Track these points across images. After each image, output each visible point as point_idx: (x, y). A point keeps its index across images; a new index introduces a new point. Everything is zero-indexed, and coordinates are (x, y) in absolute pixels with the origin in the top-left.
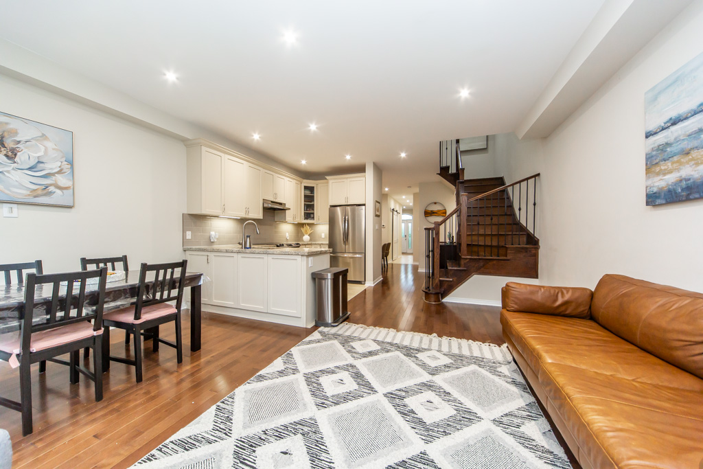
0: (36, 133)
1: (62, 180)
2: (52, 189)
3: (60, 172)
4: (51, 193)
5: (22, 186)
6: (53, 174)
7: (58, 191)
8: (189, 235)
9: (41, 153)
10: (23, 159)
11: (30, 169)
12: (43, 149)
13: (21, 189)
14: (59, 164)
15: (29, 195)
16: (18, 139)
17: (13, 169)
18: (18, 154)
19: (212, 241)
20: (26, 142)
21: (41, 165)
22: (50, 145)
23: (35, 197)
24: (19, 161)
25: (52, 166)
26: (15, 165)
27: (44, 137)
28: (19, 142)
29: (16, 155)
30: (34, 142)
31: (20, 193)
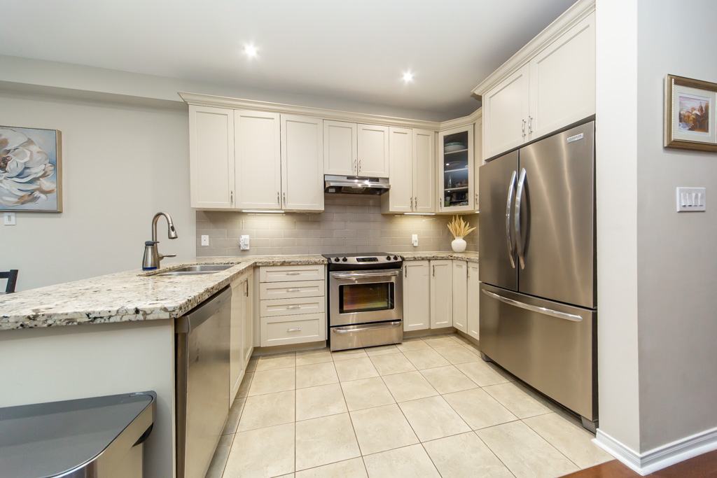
0: (22, 139)
1: (46, 184)
2: (37, 194)
3: (43, 176)
4: (36, 199)
5: (11, 194)
6: (37, 179)
7: (43, 196)
8: (205, 241)
9: (27, 159)
10: (12, 167)
11: (18, 176)
12: (28, 153)
13: (11, 197)
14: (43, 167)
15: (17, 203)
16: (8, 148)
17: (5, 178)
18: (9, 163)
19: (243, 247)
20: (15, 149)
21: (28, 171)
22: (34, 148)
23: (23, 203)
24: (9, 171)
25: (37, 171)
26: (6, 174)
27: (30, 142)
28: (9, 151)
29: (6, 164)
30: (21, 148)
31: (10, 201)
